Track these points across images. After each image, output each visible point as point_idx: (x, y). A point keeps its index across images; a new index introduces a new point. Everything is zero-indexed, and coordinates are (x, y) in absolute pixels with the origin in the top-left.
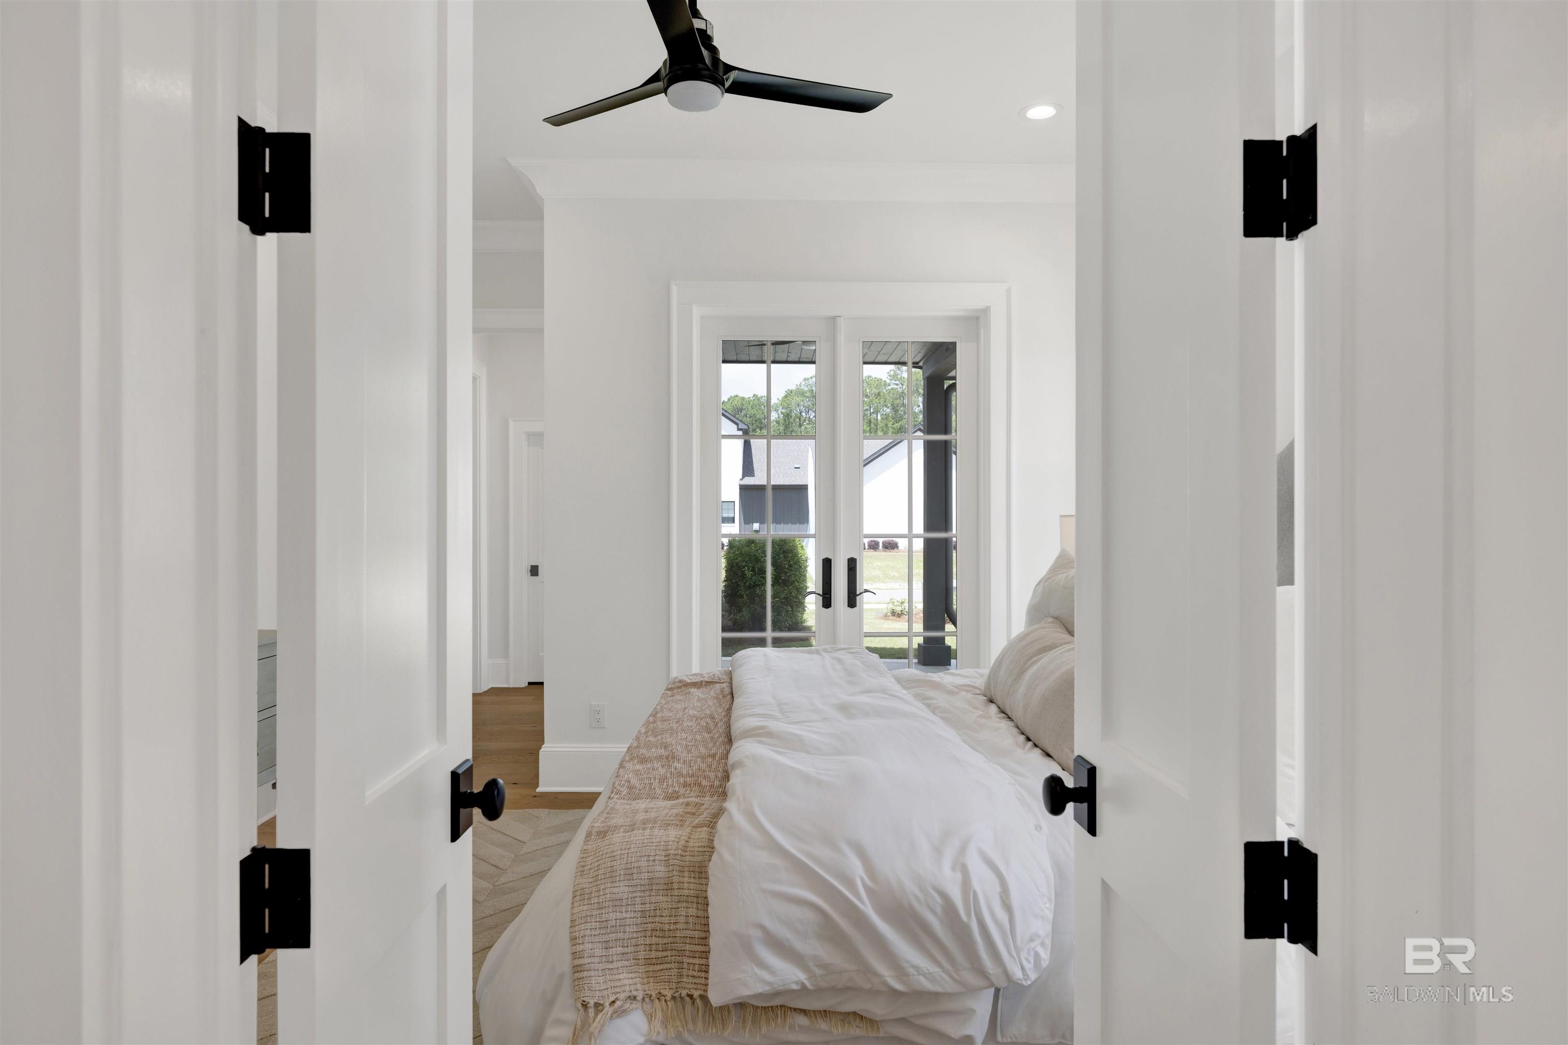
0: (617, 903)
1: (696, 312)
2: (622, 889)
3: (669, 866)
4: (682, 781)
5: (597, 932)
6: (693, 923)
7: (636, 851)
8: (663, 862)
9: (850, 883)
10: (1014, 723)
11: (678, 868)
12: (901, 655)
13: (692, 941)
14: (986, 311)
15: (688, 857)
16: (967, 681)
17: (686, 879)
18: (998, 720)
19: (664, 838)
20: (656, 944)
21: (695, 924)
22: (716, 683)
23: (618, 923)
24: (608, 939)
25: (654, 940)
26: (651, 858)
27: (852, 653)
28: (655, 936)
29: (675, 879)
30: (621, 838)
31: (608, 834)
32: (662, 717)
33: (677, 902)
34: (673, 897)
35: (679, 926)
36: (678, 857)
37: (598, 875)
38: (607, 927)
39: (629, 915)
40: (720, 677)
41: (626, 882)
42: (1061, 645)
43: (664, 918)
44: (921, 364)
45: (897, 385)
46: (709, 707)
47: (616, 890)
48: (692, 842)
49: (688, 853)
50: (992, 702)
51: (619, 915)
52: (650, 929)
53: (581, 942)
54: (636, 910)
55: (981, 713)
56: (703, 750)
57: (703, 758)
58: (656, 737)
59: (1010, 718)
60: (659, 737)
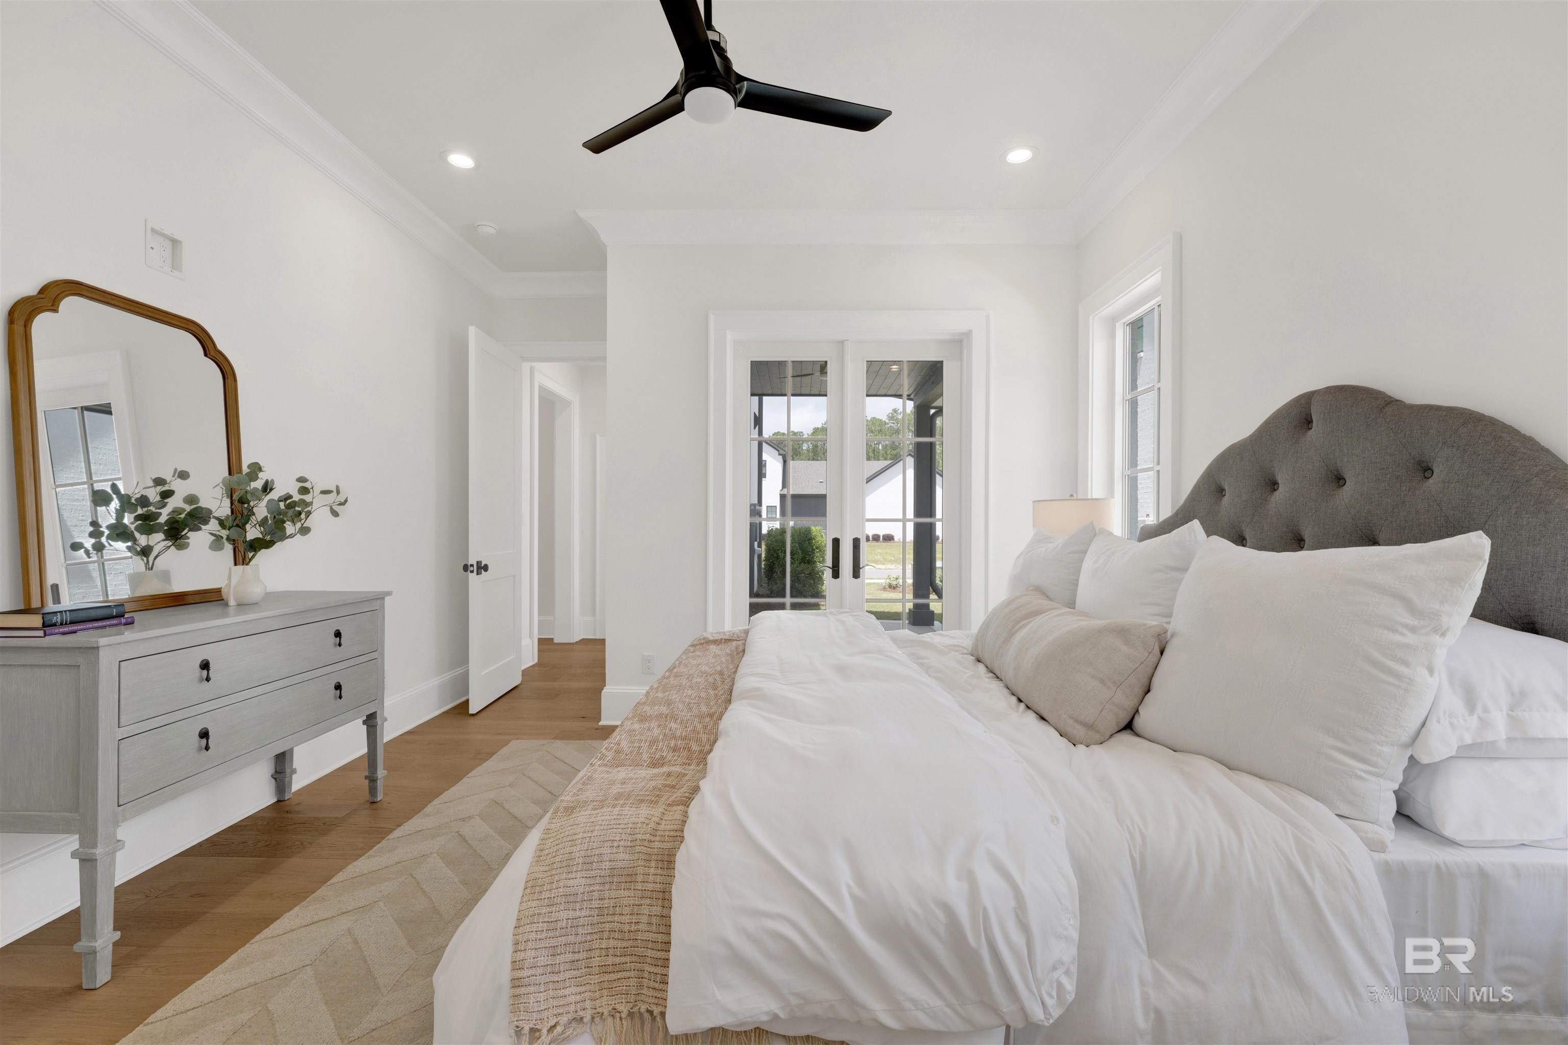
0: (570, 899)
1: (730, 337)
2: (578, 882)
3: (635, 853)
4: (672, 744)
5: (544, 935)
6: (656, 924)
7: (600, 834)
8: (628, 848)
9: (835, 893)
10: (1003, 683)
11: (643, 857)
12: (896, 618)
13: (655, 946)
14: (968, 335)
15: (656, 843)
16: (955, 642)
17: (652, 871)
18: (989, 680)
19: (633, 820)
20: (614, 948)
21: (659, 925)
22: (734, 640)
23: (570, 923)
24: (556, 944)
25: (612, 943)
26: (615, 844)
27: (854, 616)
28: (613, 938)
29: (640, 870)
30: (587, 817)
31: (575, 811)
32: (677, 672)
33: (641, 898)
34: (637, 892)
35: (641, 927)
36: (646, 844)
37: (555, 863)
38: (557, 929)
39: (583, 913)
40: (739, 635)
41: (584, 872)
42: (1047, 610)
43: (624, 917)
44: (912, 396)
45: (894, 423)
46: (722, 663)
47: (571, 883)
48: (663, 825)
49: (657, 838)
50: (979, 661)
51: (571, 914)
52: (608, 930)
53: (522, 949)
54: (593, 906)
55: (972, 673)
56: (704, 709)
57: (701, 717)
58: (664, 692)
59: (998, 678)
60: (667, 693)
